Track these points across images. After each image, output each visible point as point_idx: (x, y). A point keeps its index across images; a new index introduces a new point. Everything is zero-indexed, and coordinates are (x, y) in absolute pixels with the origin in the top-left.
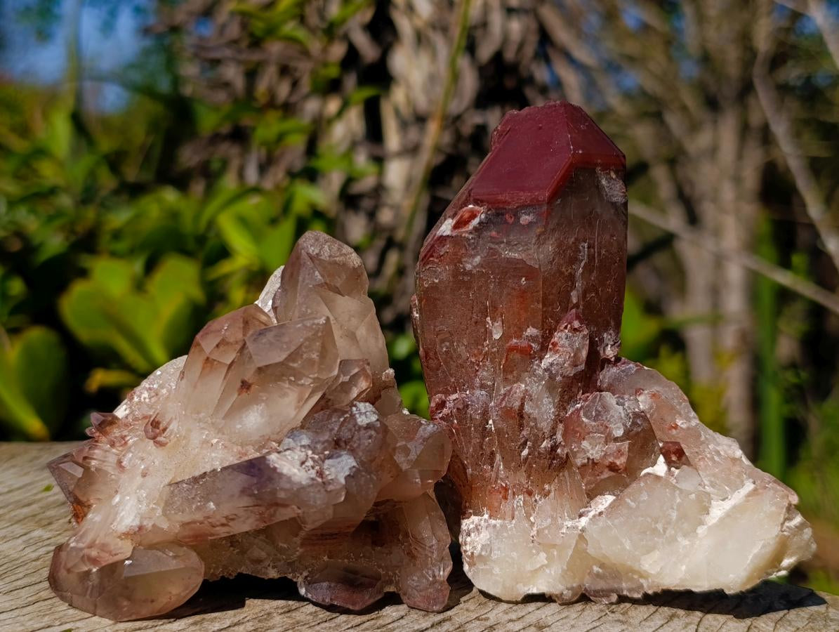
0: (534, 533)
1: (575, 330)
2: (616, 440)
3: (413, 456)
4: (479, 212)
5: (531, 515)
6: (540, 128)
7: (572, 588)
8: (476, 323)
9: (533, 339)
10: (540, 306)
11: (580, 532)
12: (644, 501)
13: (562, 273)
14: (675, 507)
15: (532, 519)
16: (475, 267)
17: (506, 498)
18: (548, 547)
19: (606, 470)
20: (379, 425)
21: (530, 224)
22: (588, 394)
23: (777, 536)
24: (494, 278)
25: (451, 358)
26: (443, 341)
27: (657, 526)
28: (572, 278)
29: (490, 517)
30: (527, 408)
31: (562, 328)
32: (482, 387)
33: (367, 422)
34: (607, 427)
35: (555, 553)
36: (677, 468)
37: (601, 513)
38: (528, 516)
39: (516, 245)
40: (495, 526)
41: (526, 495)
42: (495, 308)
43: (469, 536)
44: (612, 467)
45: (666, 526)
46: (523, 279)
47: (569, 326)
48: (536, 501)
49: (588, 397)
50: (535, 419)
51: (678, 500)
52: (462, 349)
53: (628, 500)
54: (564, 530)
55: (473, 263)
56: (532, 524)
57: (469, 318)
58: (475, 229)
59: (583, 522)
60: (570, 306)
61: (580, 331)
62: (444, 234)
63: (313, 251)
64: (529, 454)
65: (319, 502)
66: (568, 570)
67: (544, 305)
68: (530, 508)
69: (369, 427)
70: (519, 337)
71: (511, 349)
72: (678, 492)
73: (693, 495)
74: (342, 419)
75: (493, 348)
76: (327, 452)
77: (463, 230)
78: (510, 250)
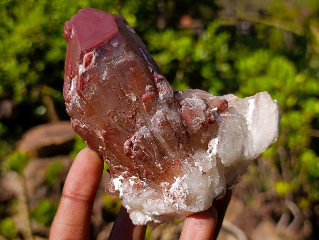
0: (201, 169)
1: (161, 79)
4: (92, 54)
5: (195, 164)
8: (122, 100)
9: (150, 90)
11: (216, 156)
12: (228, 127)
13: (141, 61)
15: (196, 165)
16: (106, 77)
17: (181, 165)
21: (118, 45)
22: (182, 101)
24: (118, 76)
25: (121, 122)
26: (113, 118)
29: (181, 177)
30: (168, 118)
31: (156, 81)
32: (142, 125)
37: (219, 143)
38: (194, 165)
39: (118, 57)
40: (186, 179)
41: (187, 158)
42: (127, 88)
43: (180, 189)
44: (211, 122)
46: (131, 68)
47: (158, 79)
48: (192, 157)
50: (174, 120)
51: (236, 121)
52: (123, 115)
53: (224, 131)
54: (211, 160)
55: (105, 75)
56: (198, 167)
57: (118, 100)
58: (96, 61)
59: (214, 152)
61: (163, 79)
62: (83, 72)
67: (146, 74)
68: (192, 161)
70: (145, 93)
71: (145, 100)
72: (234, 118)
75: (136, 106)
77: (90, 65)
78: (117, 61)
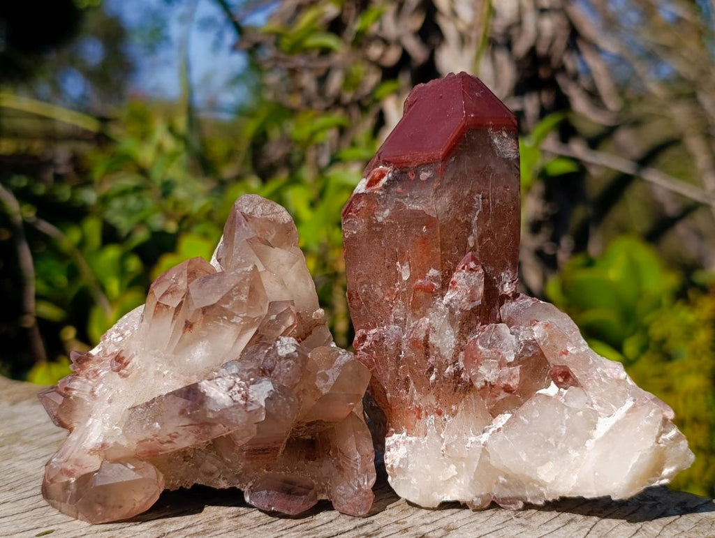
0: (443, 447)
1: (472, 270)
2: (509, 364)
3: (331, 382)
4: (386, 172)
5: (441, 433)
6: (441, 97)
7: (481, 496)
8: (388, 267)
9: (435, 279)
10: (439, 250)
11: (483, 447)
12: (536, 418)
13: (458, 221)
14: (564, 424)
15: (442, 435)
16: (385, 219)
17: (419, 418)
18: (457, 460)
19: (502, 391)
20: (297, 356)
21: (429, 180)
22: (485, 326)
23: (652, 447)
24: (401, 228)
25: (370, 298)
26: (362, 284)
27: (549, 440)
28: (468, 225)
29: (407, 434)
30: (432, 339)
31: (460, 269)
32: (396, 322)
33: (287, 353)
34: (499, 354)
35: (464, 465)
36: (565, 389)
37: (499, 430)
38: (439, 433)
39: (417, 198)
40: (411, 442)
41: (436, 415)
42: (403, 253)
43: (390, 451)
44: (507, 389)
45: (557, 440)
46: (424, 227)
47: (466, 267)
48: (445, 420)
49: (485, 328)
50: (439, 348)
51: (567, 417)
52: (378, 290)
53: (522, 418)
54: (469, 445)
55: (383, 216)
56: (442, 440)
57: (382, 263)
58: (385, 186)
59: (485, 437)
60: (468, 249)
61: (476, 271)
62: (360, 192)
63: (247, 211)
64: (436, 379)
65: (240, 421)
66: (475, 480)
67: (442, 249)
68: (441, 426)
69: (288, 357)
70: (423, 277)
71: (417, 288)
72: (566, 409)
73: (581, 412)
74: (266, 351)
75: (403, 288)
76: (252, 379)
77: (375, 188)
78: (413, 203)
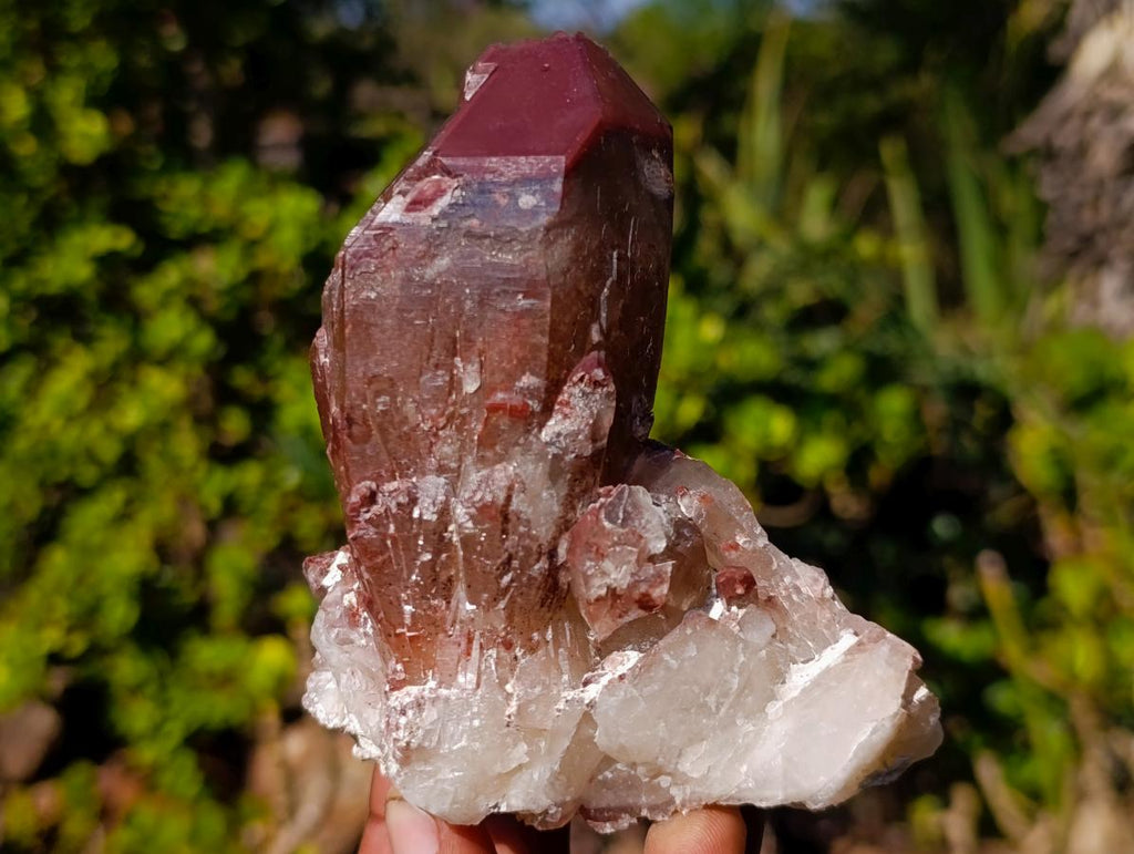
0: (512, 708)
1: (597, 384)
2: (652, 559)
4: (450, 186)
5: (507, 682)
6: (547, 70)
7: (562, 804)
8: (436, 365)
9: (529, 392)
10: (545, 340)
11: (586, 709)
12: (690, 658)
13: (579, 292)
14: (736, 670)
15: (509, 688)
16: (440, 274)
17: (467, 654)
18: (533, 734)
19: (635, 606)
21: (536, 209)
22: (611, 487)
23: (896, 714)
25: (391, 422)
26: (378, 394)
27: (707, 699)
28: (593, 303)
29: (440, 685)
30: (515, 505)
31: (575, 379)
32: (441, 470)
34: (641, 537)
35: (543, 744)
36: (740, 607)
37: (621, 677)
38: (503, 682)
39: (510, 241)
40: (447, 700)
41: (502, 649)
42: (468, 339)
43: (404, 714)
44: (645, 603)
45: (722, 700)
46: (520, 297)
47: (587, 377)
48: (516, 658)
49: (611, 491)
50: (528, 521)
51: (742, 659)
52: (410, 407)
53: (666, 657)
54: (561, 706)
55: (437, 267)
56: (509, 696)
57: (425, 357)
58: (443, 215)
59: (592, 692)
60: (588, 347)
61: (604, 386)
62: (389, 220)
64: (512, 581)
66: (560, 773)
67: (552, 339)
68: (506, 671)
70: (508, 389)
71: (494, 409)
72: (741, 645)
73: (764, 652)
75: (461, 407)
77: (423, 214)
78: (500, 250)
